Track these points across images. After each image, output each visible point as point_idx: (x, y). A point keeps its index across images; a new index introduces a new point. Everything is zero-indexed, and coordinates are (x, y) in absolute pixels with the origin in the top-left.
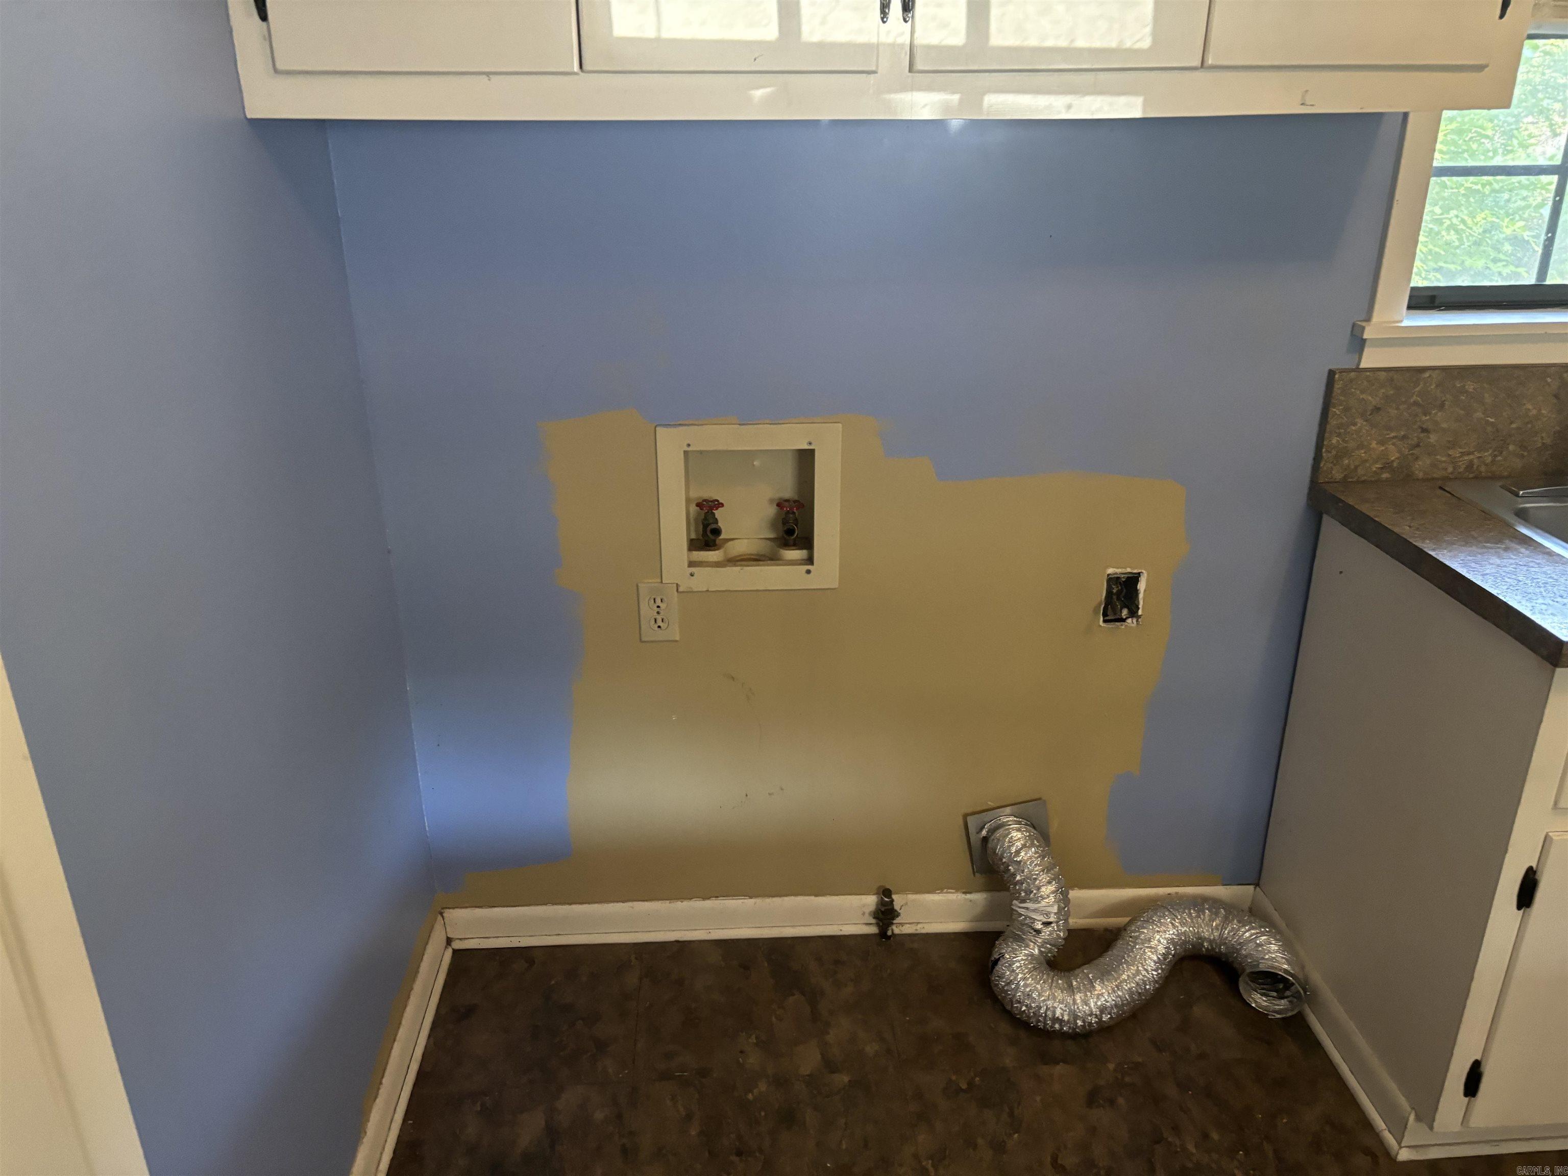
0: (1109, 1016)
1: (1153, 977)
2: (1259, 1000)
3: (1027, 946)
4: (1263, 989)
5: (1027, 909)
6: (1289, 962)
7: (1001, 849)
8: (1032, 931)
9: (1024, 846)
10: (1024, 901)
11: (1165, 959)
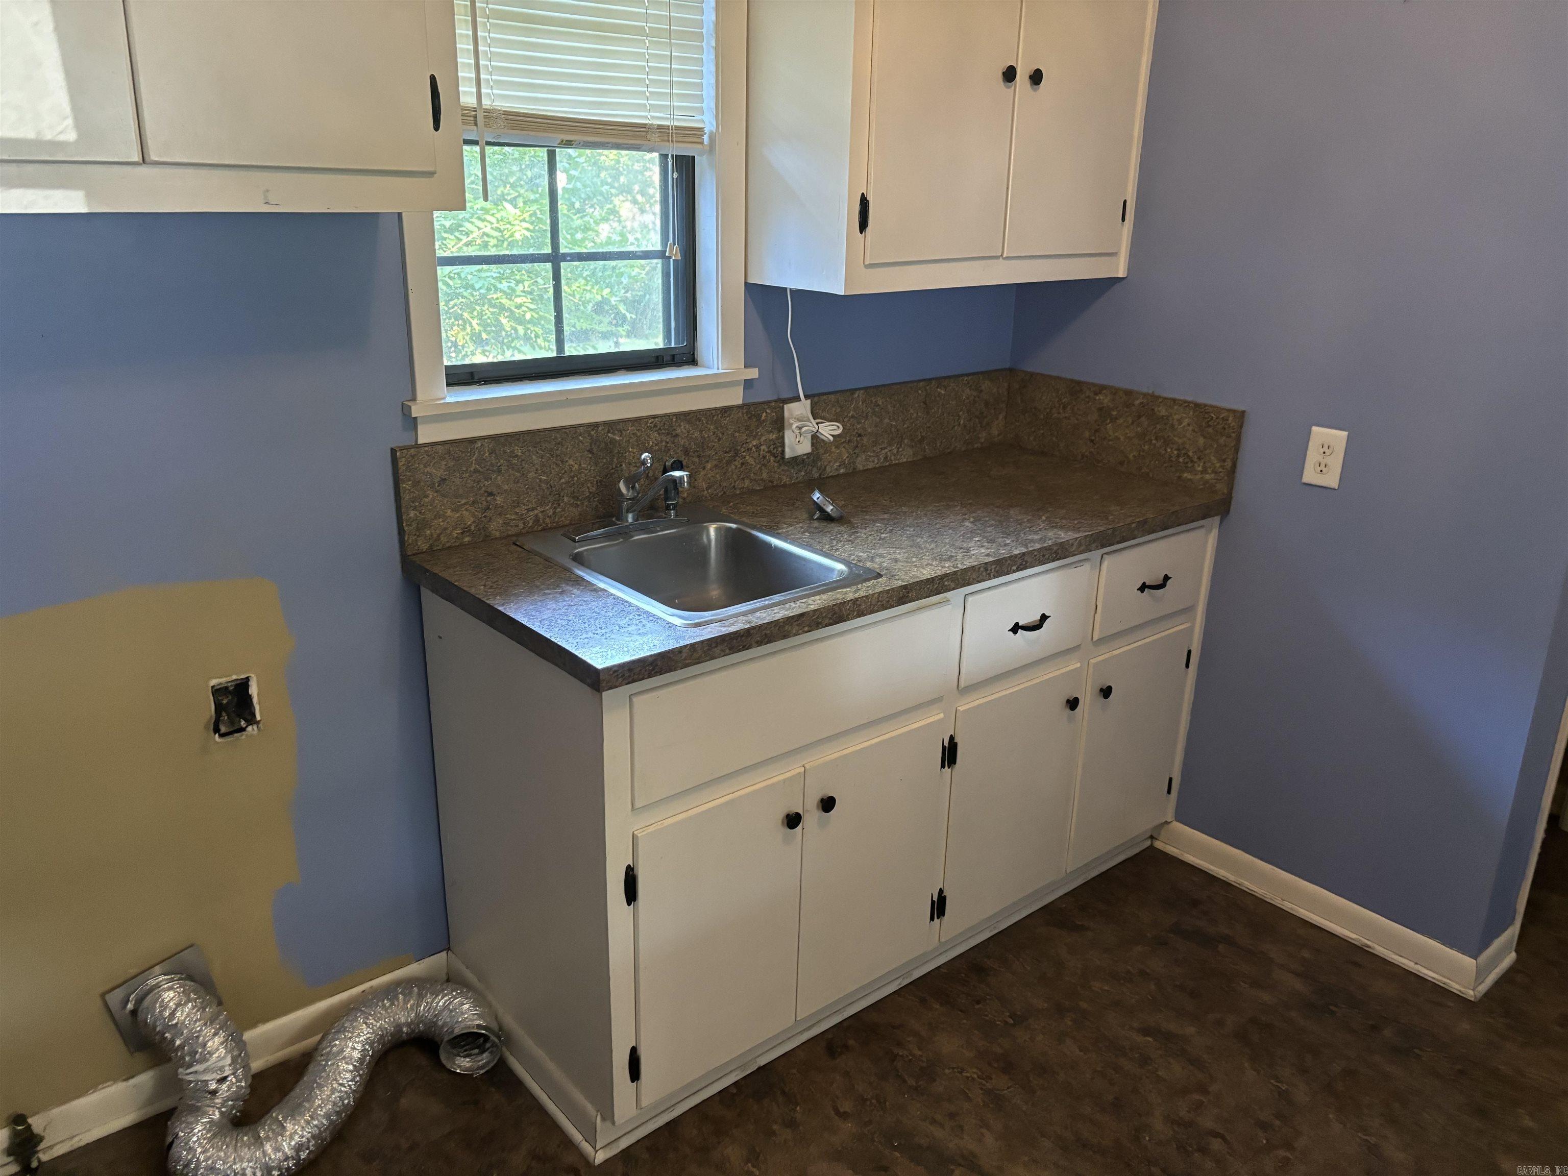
0: (308, 1151)
1: (351, 1088)
2: (463, 1064)
3: (205, 1114)
4: (466, 1051)
5: (196, 1072)
6: (480, 1016)
7: (153, 1018)
8: (206, 1095)
9: (178, 1005)
10: (190, 1065)
11: (361, 1064)
